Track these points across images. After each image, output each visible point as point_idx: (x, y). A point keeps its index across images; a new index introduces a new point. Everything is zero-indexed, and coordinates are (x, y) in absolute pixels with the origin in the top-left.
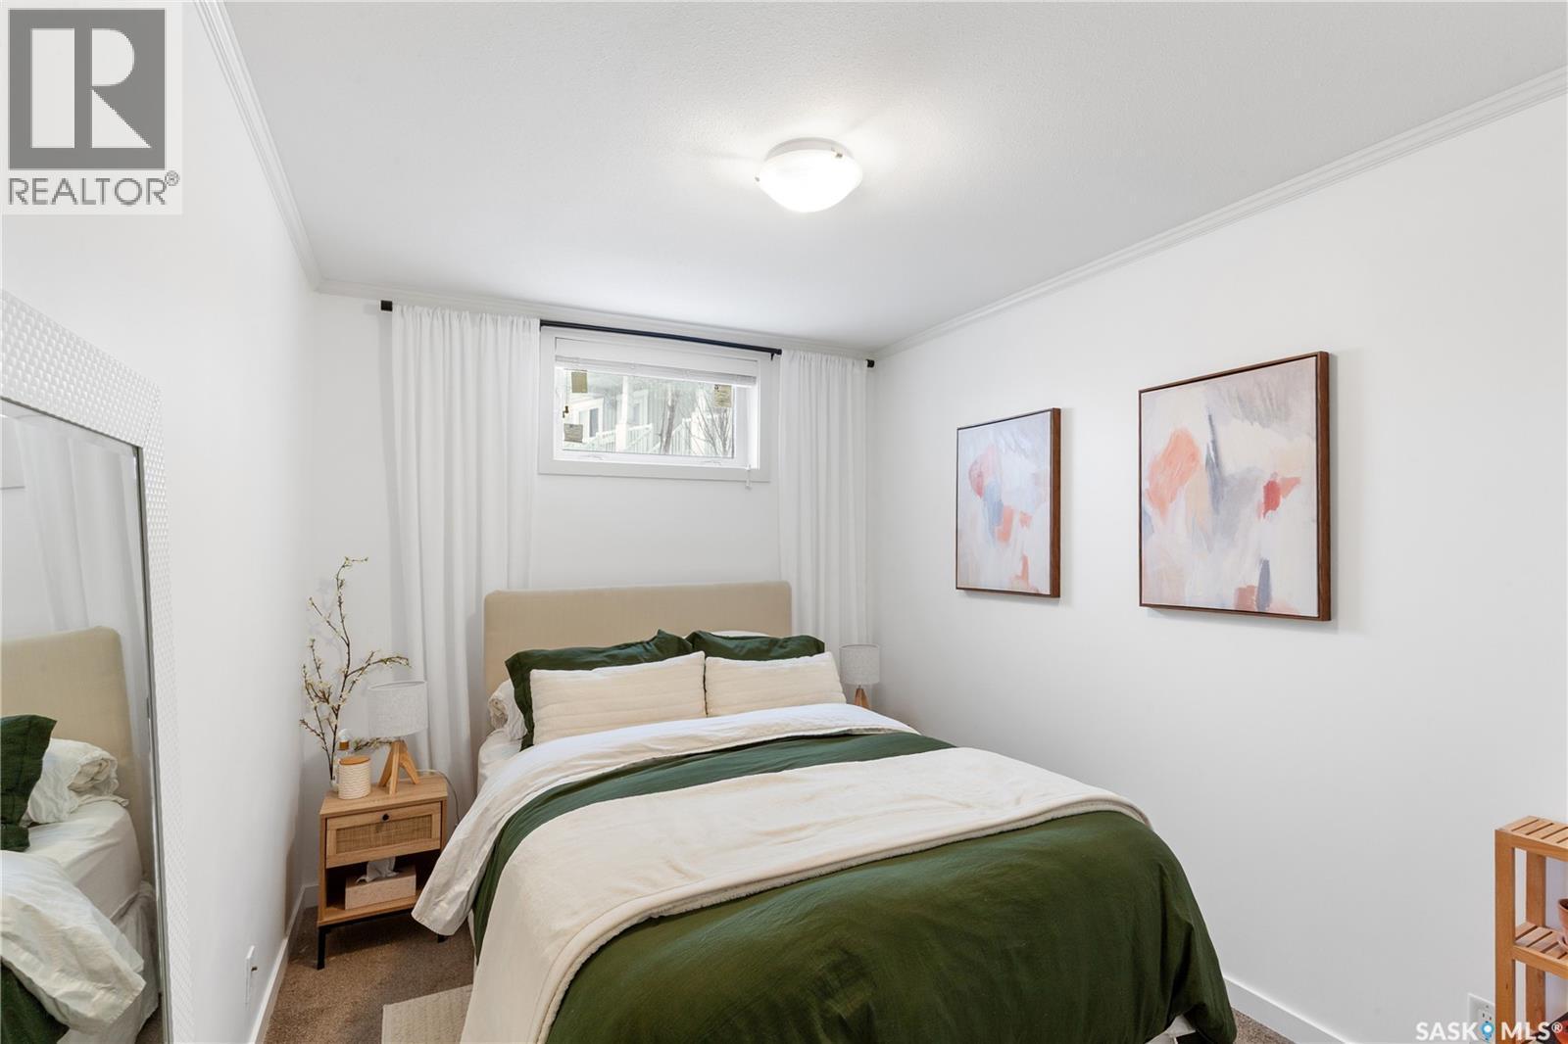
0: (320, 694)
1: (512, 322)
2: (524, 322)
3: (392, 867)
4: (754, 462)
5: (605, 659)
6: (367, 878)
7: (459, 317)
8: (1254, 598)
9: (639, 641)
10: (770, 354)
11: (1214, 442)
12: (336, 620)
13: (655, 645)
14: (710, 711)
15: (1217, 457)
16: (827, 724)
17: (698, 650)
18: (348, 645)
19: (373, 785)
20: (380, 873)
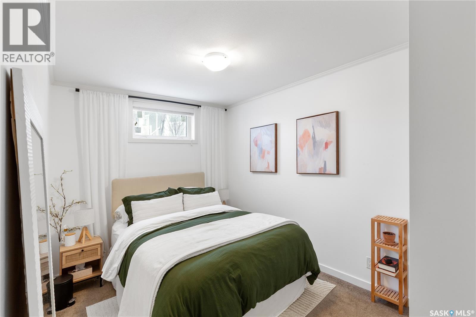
0: (55, 215)
1: (120, 96)
2: (123, 96)
3: (84, 266)
4: (193, 138)
5: (154, 197)
6: (76, 270)
7: (102, 94)
8: (323, 170)
9: (163, 191)
10: (198, 107)
11: (314, 132)
12: (60, 191)
13: (168, 192)
14: (185, 209)
15: (314, 136)
16: (218, 210)
17: (181, 193)
18: (65, 199)
19: (76, 242)
20: (80, 268)
